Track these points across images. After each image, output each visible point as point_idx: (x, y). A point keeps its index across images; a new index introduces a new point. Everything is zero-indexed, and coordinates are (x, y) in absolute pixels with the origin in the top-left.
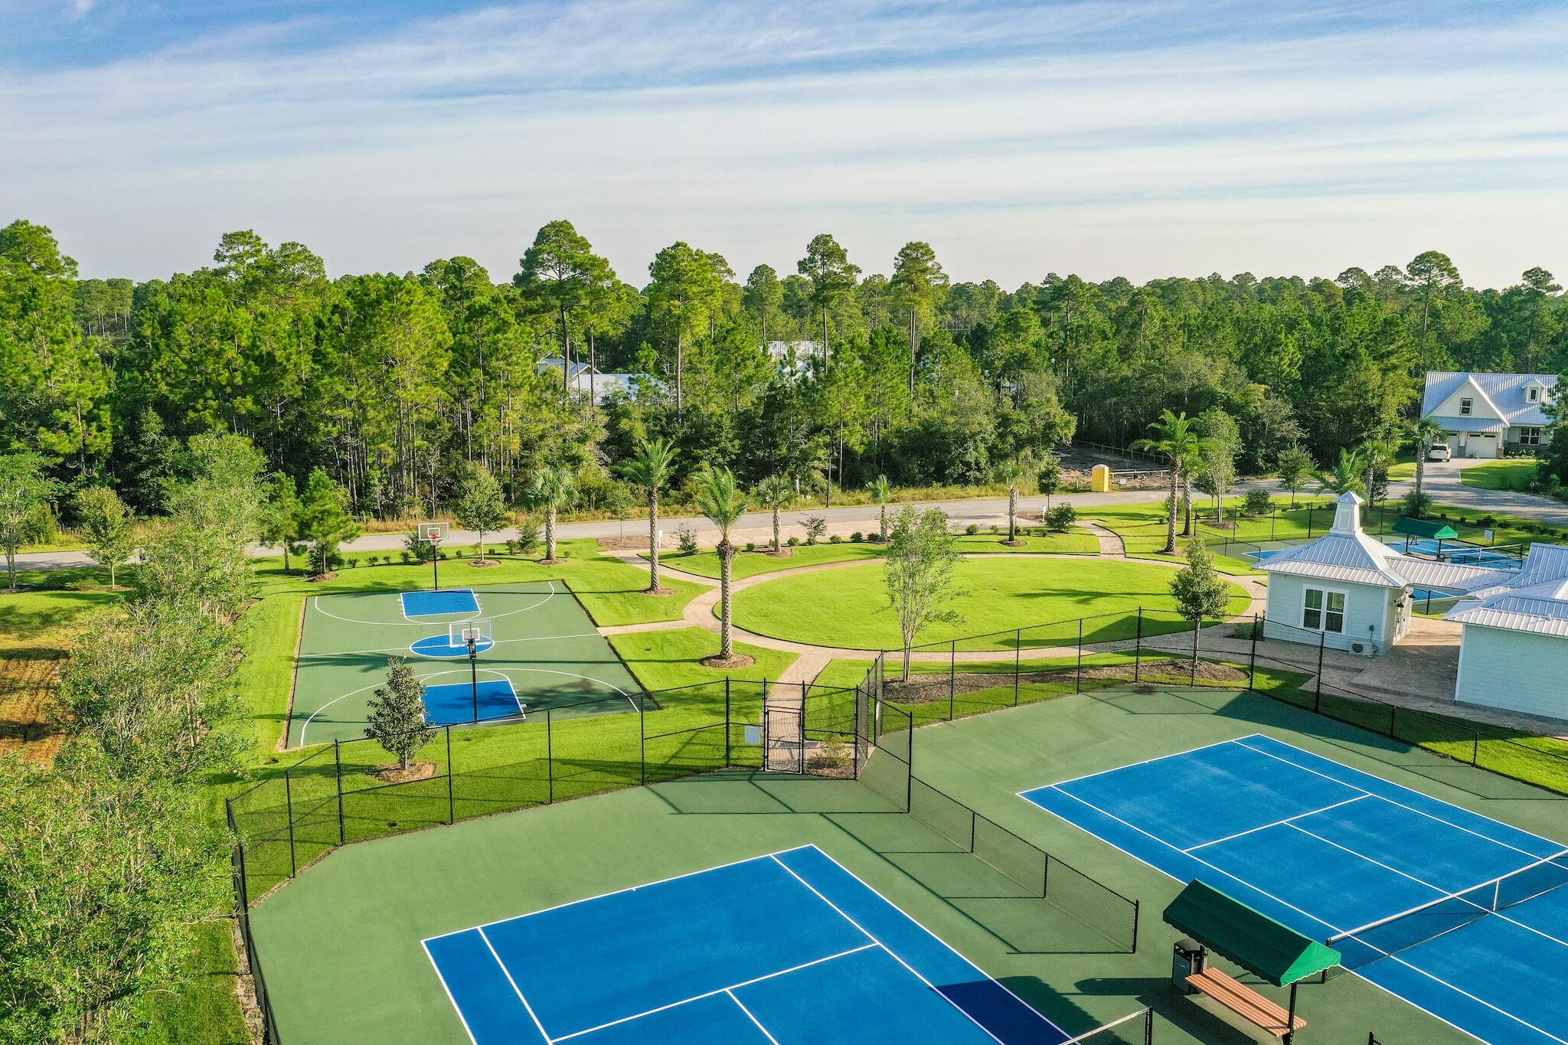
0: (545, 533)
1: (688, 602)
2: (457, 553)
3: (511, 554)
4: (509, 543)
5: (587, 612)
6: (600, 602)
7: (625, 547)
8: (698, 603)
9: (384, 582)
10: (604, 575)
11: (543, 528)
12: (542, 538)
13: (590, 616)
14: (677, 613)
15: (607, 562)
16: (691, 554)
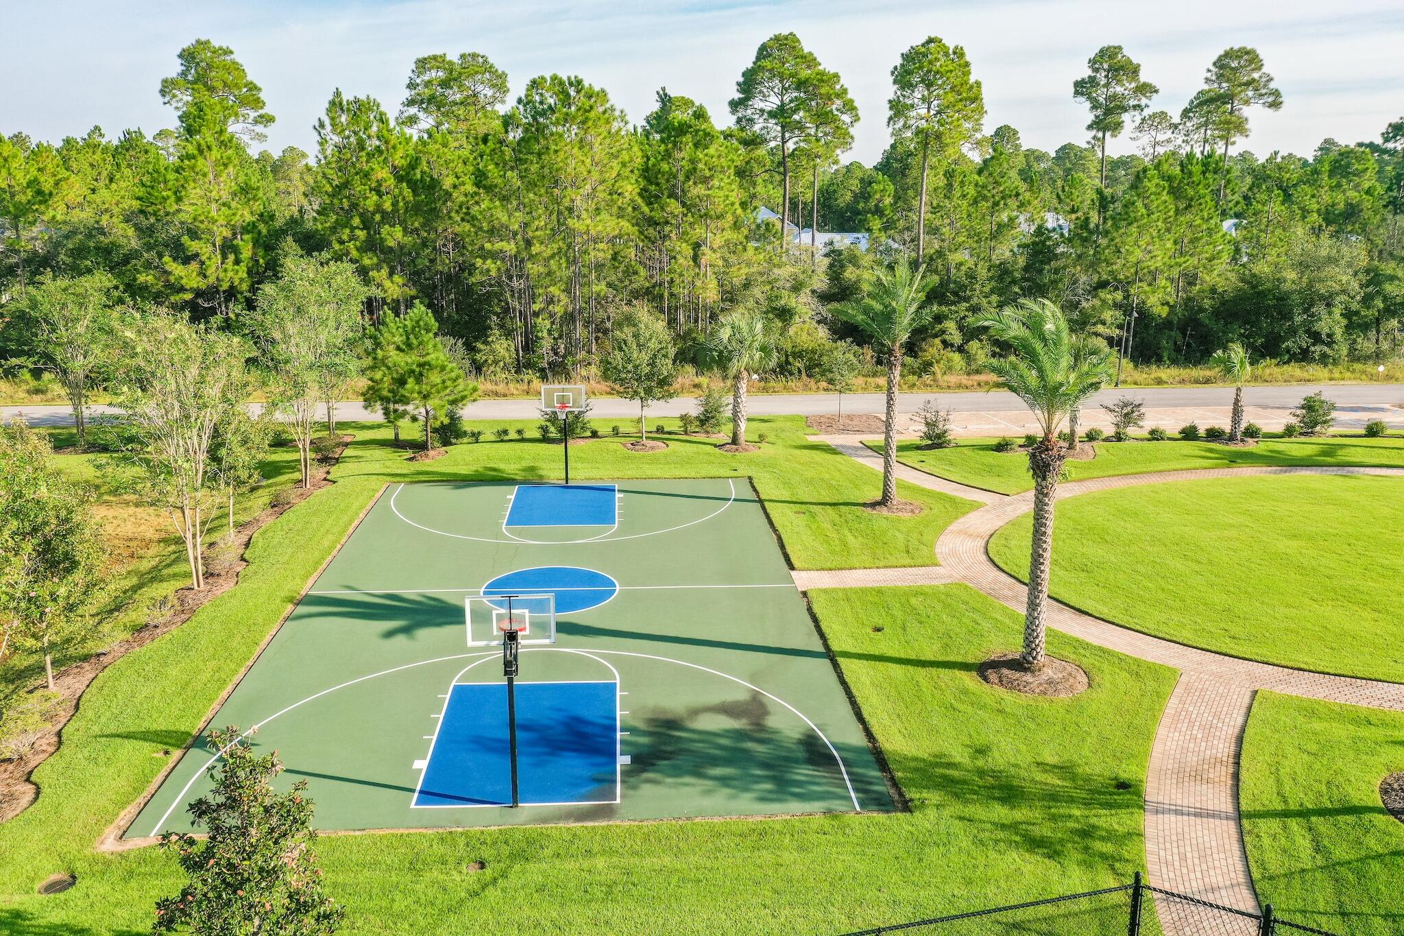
0: (731, 407)
1: (942, 530)
2: (614, 429)
3: (686, 433)
4: (683, 418)
5: (780, 538)
6: (801, 521)
7: (845, 430)
8: (960, 532)
9: (502, 466)
10: (810, 474)
11: (729, 399)
12: (728, 413)
13: (782, 546)
14: (925, 550)
15: (818, 452)
16: (939, 446)
